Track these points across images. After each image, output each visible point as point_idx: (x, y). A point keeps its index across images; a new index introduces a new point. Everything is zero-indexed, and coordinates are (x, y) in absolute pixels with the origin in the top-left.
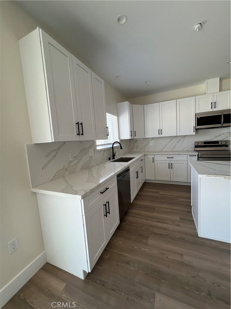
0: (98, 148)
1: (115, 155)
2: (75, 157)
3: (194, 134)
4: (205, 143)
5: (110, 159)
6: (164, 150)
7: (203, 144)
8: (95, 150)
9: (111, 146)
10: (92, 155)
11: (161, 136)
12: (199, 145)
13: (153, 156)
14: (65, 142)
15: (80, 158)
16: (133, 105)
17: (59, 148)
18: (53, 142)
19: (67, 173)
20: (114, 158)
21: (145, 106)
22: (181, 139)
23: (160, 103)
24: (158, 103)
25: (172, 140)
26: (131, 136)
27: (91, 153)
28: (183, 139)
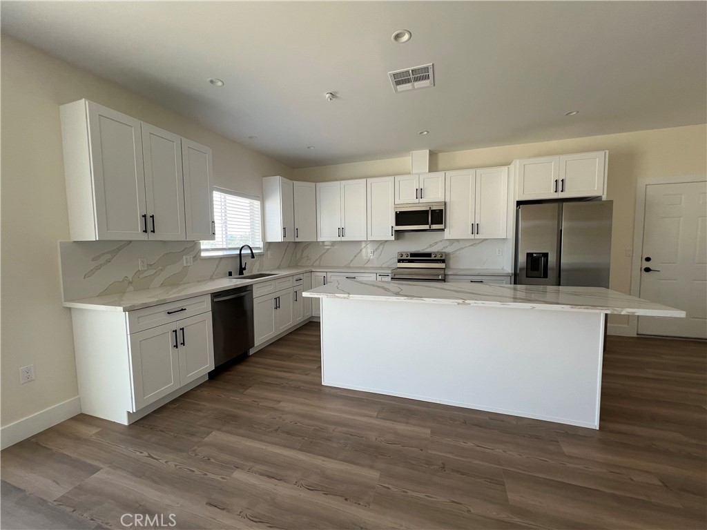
0: (203, 254)
1: (245, 269)
2: (151, 265)
3: (393, 238)
4: (412, 255)
5: (230, 274)
6: (351, 265)
7: (409, 258)
8: (197, 256)
9: (238, 252)
10: (189, 265)
11: (343, 239)
12: (404, 257)
13: (324, 274)
14: (131, 242)
15: (160, 268)
16: (295, 182)
17: (119, 249)
18: (96, 241)
19: (131, 288)
20: (241, 273)
21: (318, 184)
22: (379, 247)
23: (342, 182)
24: (338, 182)
25: (364, 247)
26: (285, 236)
27: (186, 260)
28: (382, 246)
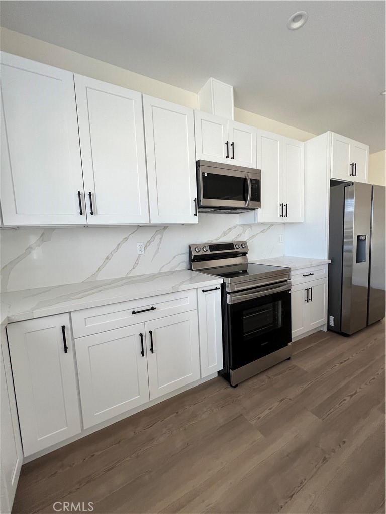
3: (197, 220)
4: (213, 247)
12: (203, 253)
22: (153, 237)
25: (126, 239)
